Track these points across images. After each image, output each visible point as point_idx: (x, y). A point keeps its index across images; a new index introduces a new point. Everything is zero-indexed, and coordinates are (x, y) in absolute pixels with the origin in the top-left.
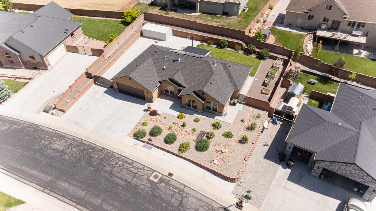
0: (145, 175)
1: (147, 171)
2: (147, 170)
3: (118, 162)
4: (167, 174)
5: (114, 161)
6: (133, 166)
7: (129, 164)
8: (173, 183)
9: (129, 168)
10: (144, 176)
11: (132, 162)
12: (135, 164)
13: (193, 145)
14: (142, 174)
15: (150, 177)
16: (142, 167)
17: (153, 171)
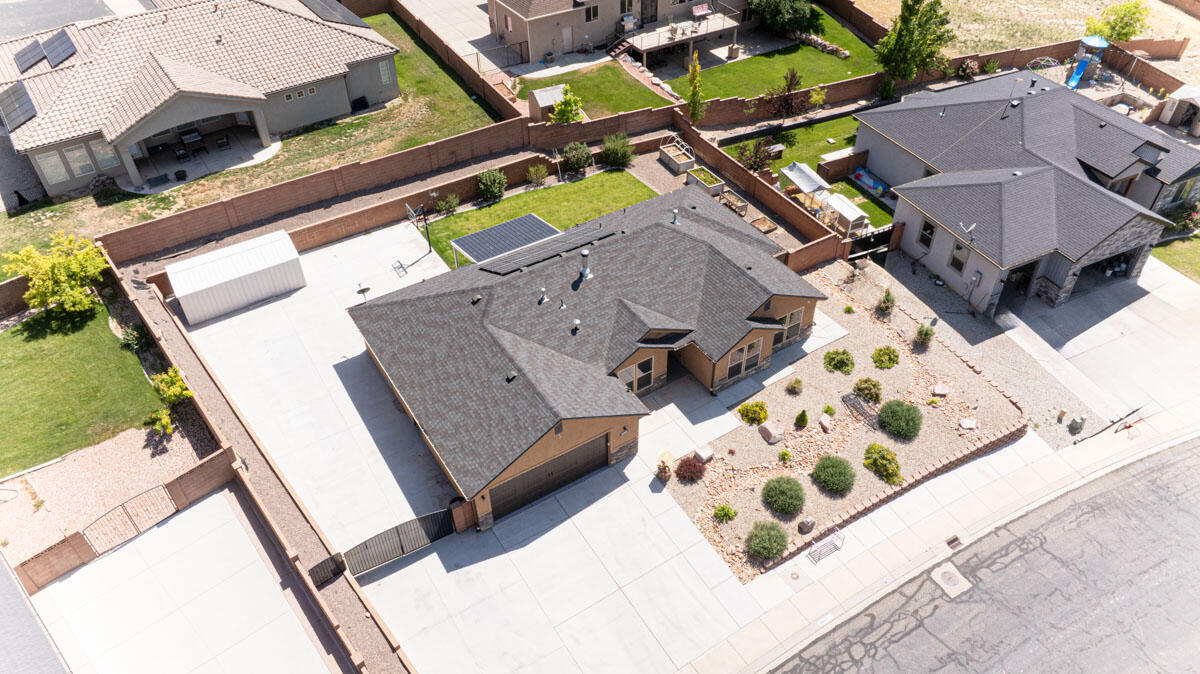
0: (936, 602)
1: (921, 591)
2: (915, 589)
3: (851, 656)
4: (949, 552)
5: (845, 666)
6: (885, 622)
7: (871, 627)
8: (985, 549)
9: (891, 633)
10: (936, 607)
11: (868, 619)
12: (881, 612)
13: (883, 441)
14: (930, 608)
15: (944, 593)
16: (898, 600)
17: (925, 576)
